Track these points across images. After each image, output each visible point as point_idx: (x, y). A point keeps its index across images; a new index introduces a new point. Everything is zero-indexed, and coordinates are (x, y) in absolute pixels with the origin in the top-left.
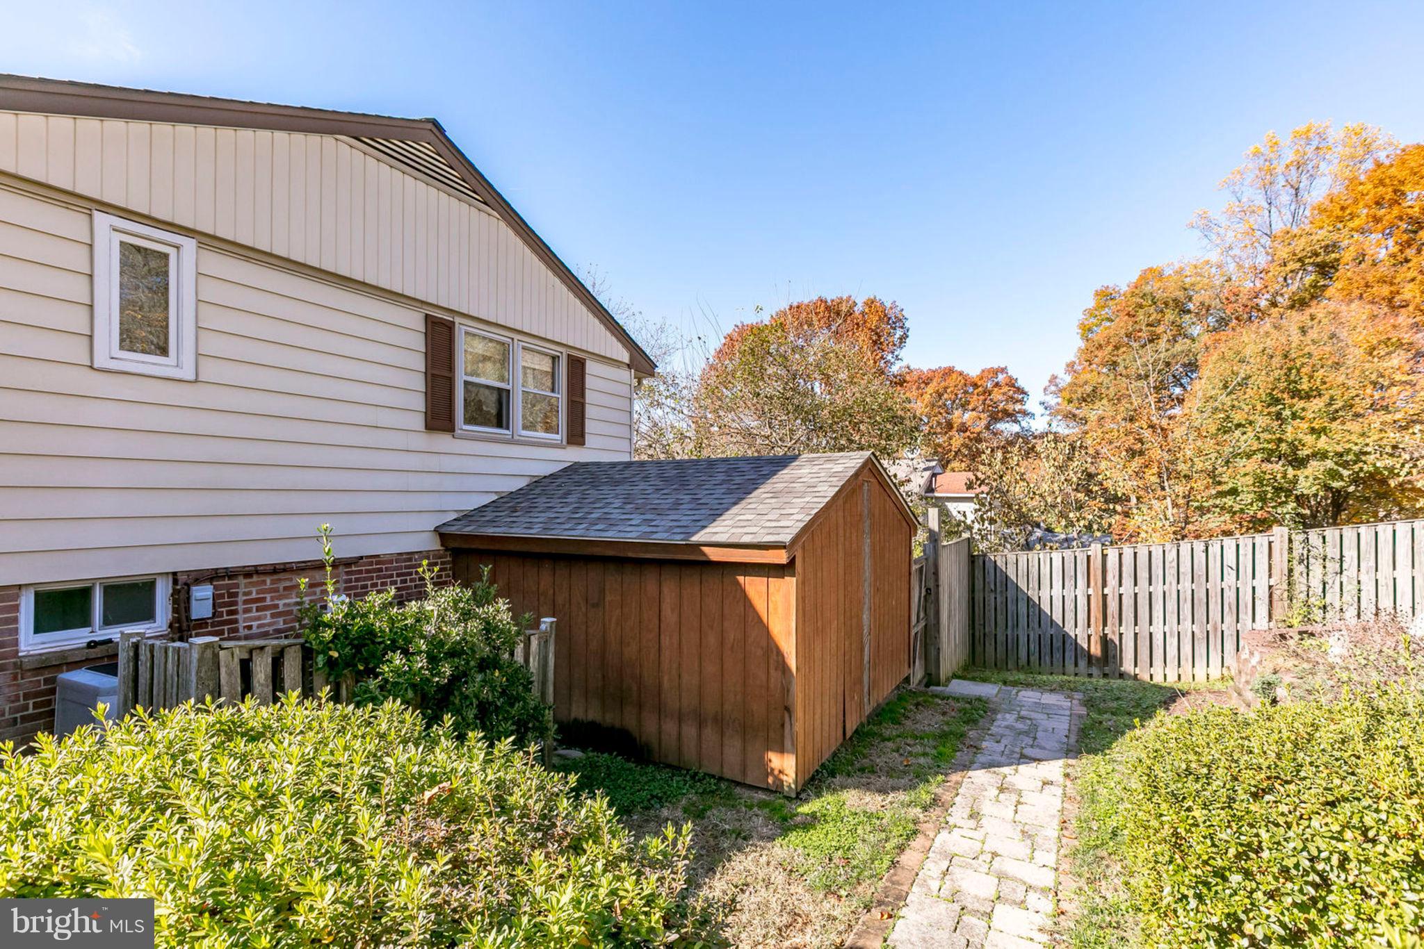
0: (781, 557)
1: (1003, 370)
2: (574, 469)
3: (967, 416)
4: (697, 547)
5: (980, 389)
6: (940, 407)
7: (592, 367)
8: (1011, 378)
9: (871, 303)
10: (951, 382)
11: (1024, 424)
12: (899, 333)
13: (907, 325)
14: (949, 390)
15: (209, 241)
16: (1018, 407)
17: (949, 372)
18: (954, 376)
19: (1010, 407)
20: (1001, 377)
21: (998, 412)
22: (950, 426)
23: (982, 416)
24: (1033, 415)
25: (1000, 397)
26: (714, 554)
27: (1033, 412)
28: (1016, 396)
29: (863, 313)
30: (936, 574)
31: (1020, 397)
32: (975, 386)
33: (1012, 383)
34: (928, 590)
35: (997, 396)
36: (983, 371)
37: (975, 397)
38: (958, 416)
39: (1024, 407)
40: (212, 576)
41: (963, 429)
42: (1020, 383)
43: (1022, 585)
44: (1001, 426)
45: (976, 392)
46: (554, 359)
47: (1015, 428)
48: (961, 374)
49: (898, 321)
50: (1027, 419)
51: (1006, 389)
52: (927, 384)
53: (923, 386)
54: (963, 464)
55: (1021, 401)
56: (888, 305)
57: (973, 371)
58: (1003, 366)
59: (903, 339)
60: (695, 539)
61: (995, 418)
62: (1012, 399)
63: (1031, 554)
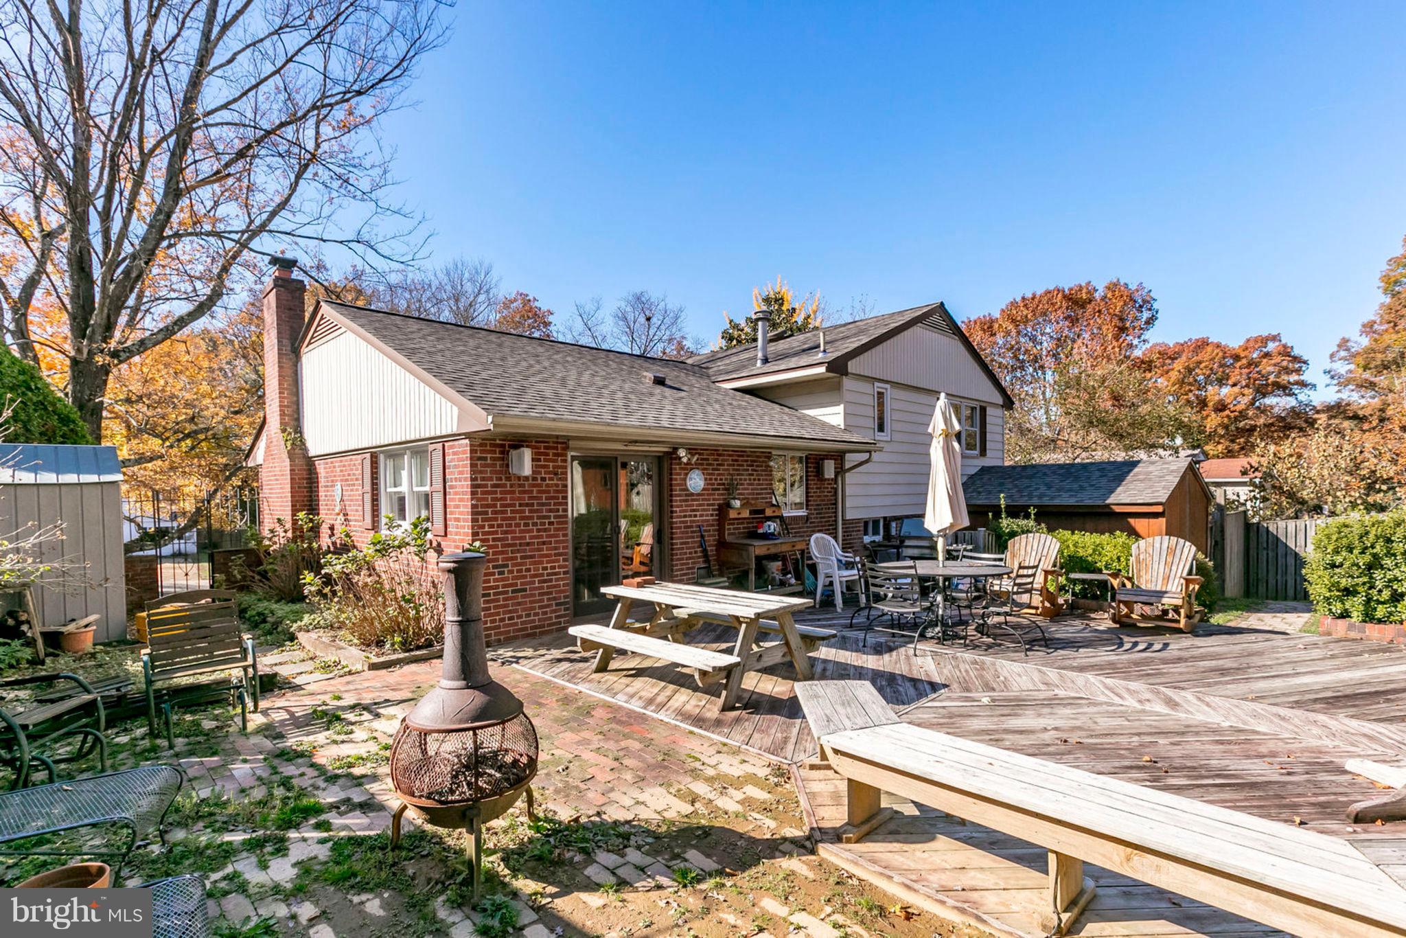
0: (1160, 509)
1: (1275, 338)
2: (984, 470)
3: (1225, 391)
4: (1108, 506)
5: (1244, 361)
6: (1190, 384)
7: (990, 411)
8: (1285, 346)
9: (1113, 287)
10: (1205, 355)
11: (1300, 397)
12: (1146, 315)
13: (1155, 306)
14: (1202, 365)
15: (896, 385)
16: (1293, 378)
17: (1202, 344)
18: (1209, 349)
19: (1285, 378)
20: (1271, 346)
21: (1267, 385)
22: (1203, 403)
23: (1246, 391)
24: (1314, 386)
25: (1271, 369)
26: (1117, 509)
27: (1314, 382)
28: (1291, 365)
29: (1104, 298)
30: (1222, 531)
31: (1297, 366)
32: (1237, 358)
33: (1286, 352)
34: (1216, 542)
35: (1267, 367)
36: (1248, 340)
37: (1237, 371)
38: (1215, 393)
39: (1302, 378)
40: (896, 518)
41: (1221, 407)
42: (1296, 352)
43: (1291, 544)
44: (1270, 401)
45: (1238, 364)
46: (973, 409)
47: (1290, 402)
48: (1218, 346)
49: (1147, 303)
50: (1306, 391)
51: (1278, 359)
52: (1173, 359)
53: (1168, 361)
54: (1220, 447)
55: (1298, 371)
56: (1133, 287)
57: (1235, 342)
58: (1275, 333)
59: (1150, 321)
60: (1108, 502)
61: (1262, 391)
62: (1288, 371)
63: (1298, 522)
